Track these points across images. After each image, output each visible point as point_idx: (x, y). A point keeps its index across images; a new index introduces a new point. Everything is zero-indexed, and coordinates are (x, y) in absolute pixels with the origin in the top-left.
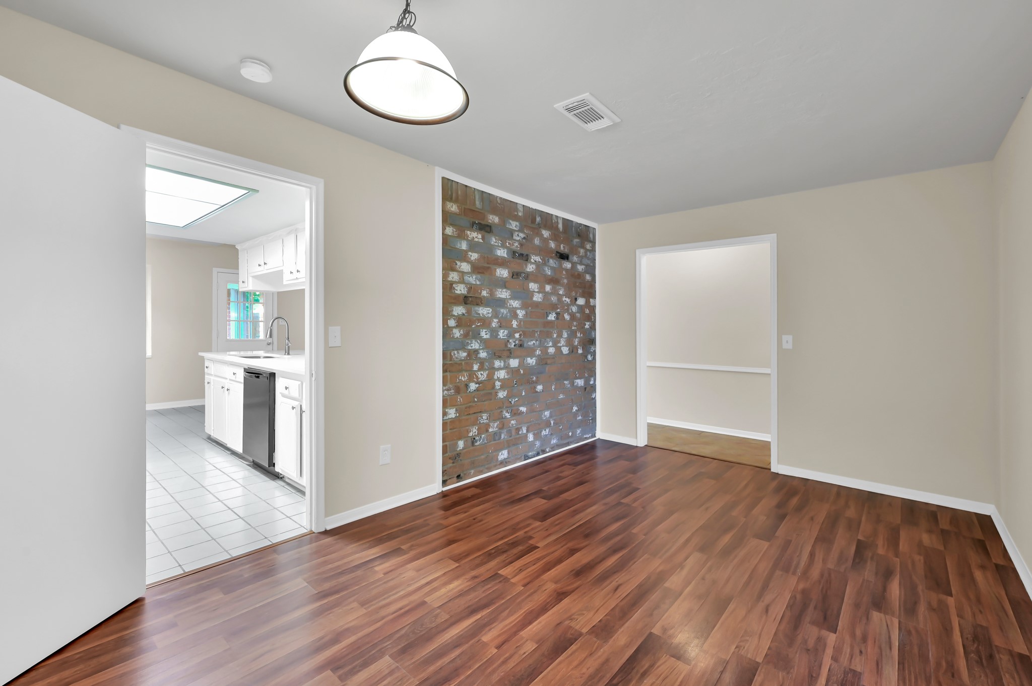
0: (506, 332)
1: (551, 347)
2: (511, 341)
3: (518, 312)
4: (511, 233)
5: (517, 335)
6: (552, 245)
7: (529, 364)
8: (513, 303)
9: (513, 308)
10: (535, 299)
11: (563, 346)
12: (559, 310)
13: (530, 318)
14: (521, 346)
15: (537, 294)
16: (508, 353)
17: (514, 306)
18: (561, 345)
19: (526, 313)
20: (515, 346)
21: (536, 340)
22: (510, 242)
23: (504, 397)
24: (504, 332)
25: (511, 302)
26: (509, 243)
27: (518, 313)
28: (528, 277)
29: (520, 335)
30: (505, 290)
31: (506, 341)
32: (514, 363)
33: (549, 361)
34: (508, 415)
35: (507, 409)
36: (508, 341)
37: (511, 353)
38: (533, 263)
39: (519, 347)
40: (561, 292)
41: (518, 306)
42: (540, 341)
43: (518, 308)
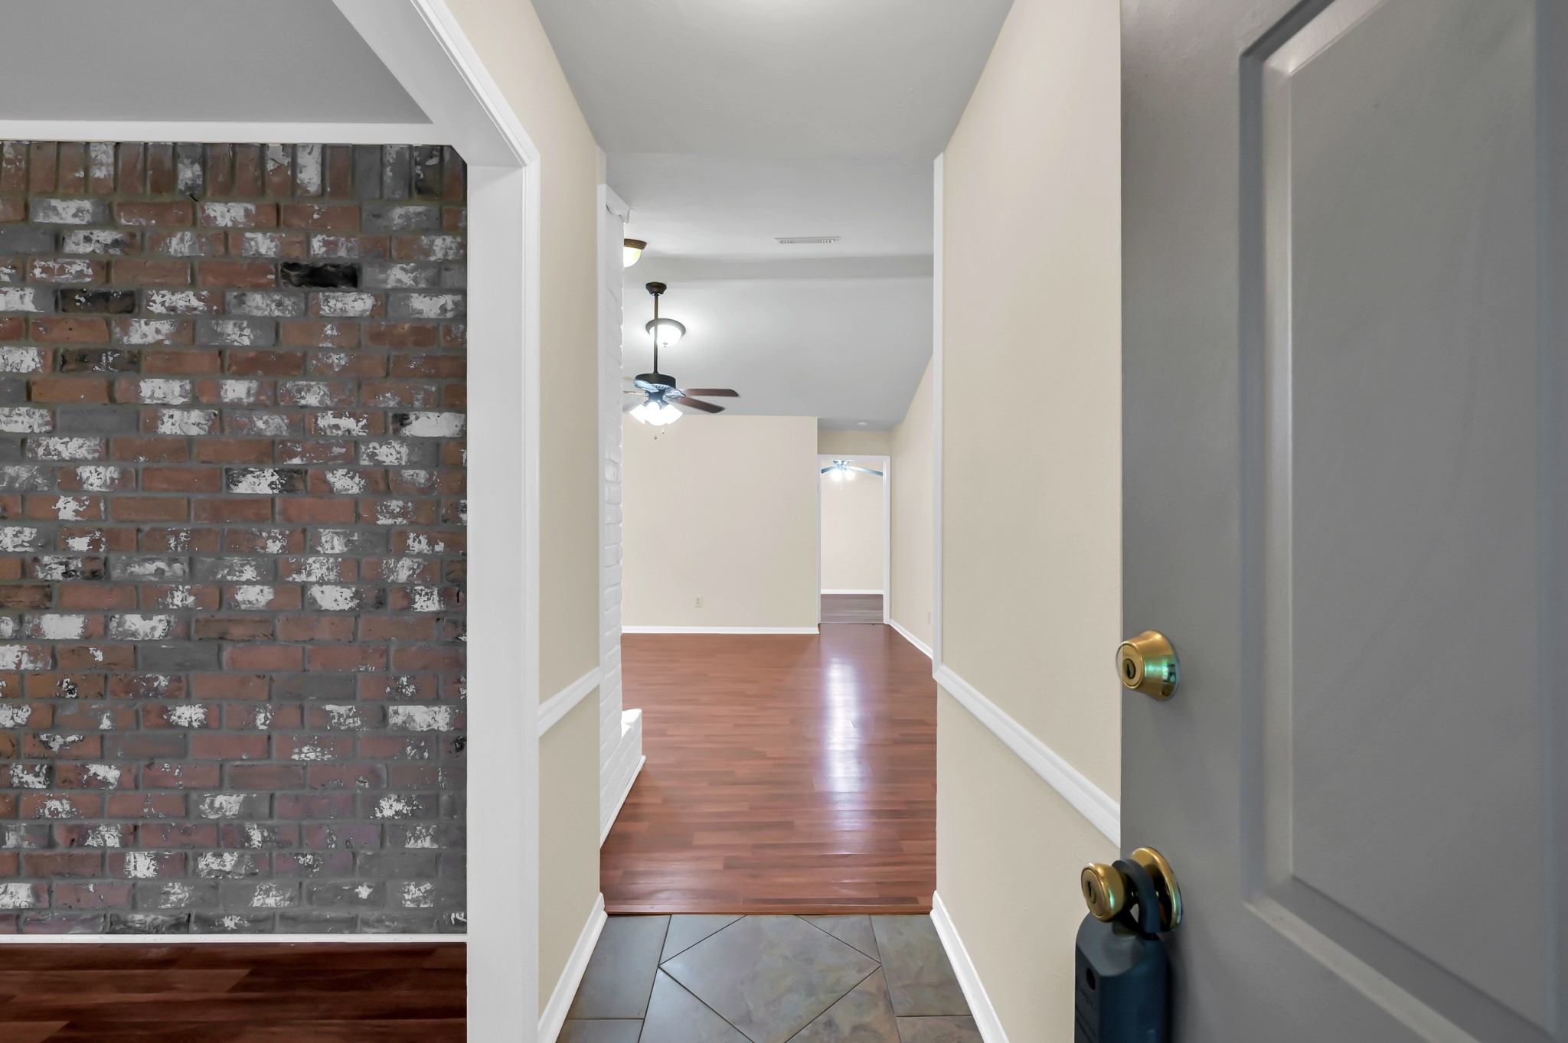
0: (28, 533)
1: (249, 582)
2: (46, 559)
3: (85, 472)
4: (58, 237)
5: (80, 544)
6: (264, 245)
7: (134, 634)
8: (61, 448)
9: (63, 460)
10: (167, 428)
11: (322, 582)
12: (297, 461)
13: (143, 489)
14: (94, 575)
15: (177, 413)
16: (37, 597)
17: (66, 455)
18: (313, 579)
19: (123, 474)
20: (66, 574)
21: (172, 561)
22: (51, 264)
23: (17, 724)
24: (21, 532)
25: (55, 443)
26: (44, 270)
27: (85, 476)
28: (135, 362)
29: (94, 544)
30: (23, 410)
31: (29, 560)
32: (62, 627)
33: (237, 631)
34: (35, 782)
35: (33, 762)
36: (36, 560)
37: (49, 597)
38: (159, 317)
39: (87, 578)
40: (312, 400)
41: (82, 453)
42: (191, 563)
43: (85, 462)
